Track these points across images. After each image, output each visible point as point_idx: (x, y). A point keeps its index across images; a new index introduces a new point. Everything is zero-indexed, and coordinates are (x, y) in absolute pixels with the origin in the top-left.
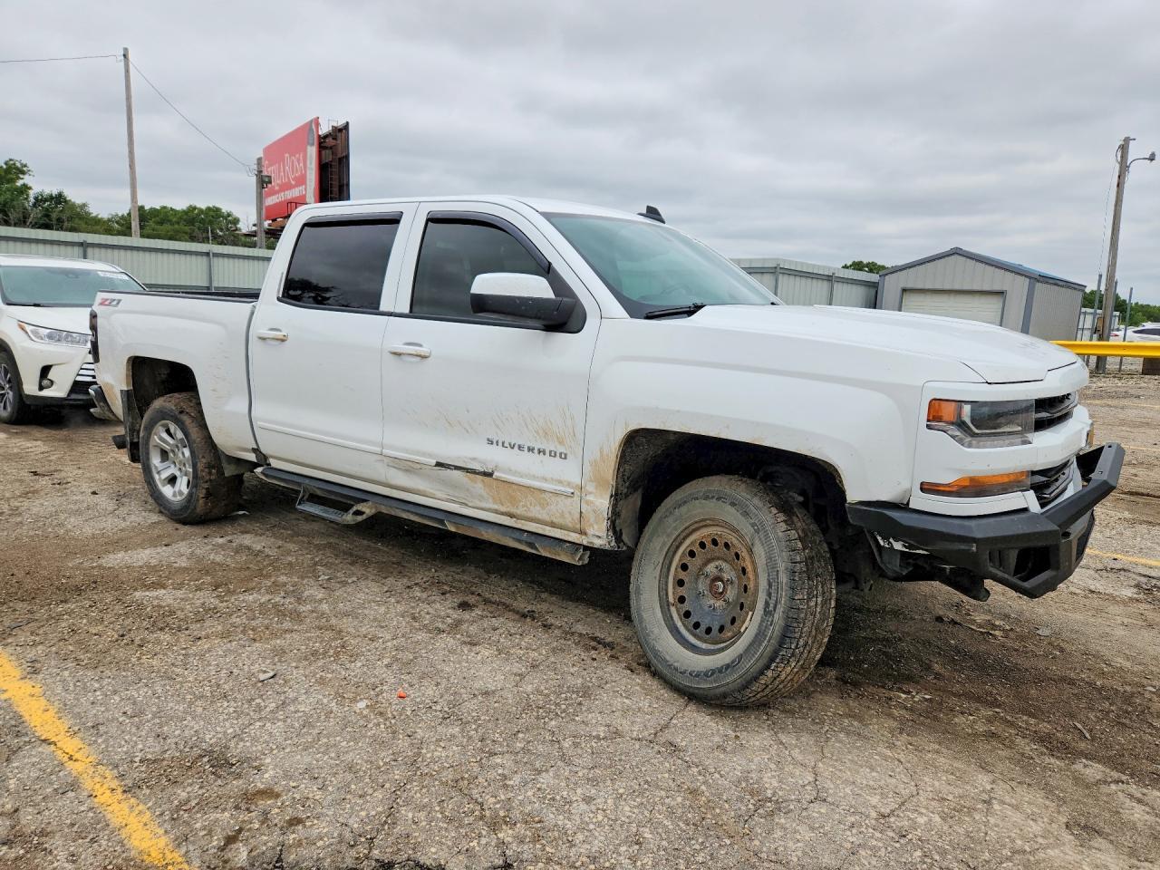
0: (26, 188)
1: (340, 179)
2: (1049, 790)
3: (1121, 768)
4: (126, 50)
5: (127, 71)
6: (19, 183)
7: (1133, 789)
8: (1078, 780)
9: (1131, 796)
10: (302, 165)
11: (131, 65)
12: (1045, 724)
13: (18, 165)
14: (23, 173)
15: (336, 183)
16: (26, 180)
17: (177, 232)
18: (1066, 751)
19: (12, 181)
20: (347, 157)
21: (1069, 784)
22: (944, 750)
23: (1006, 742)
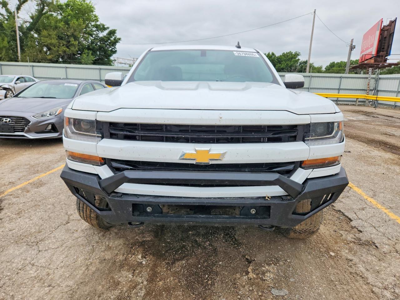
0: (299, 60)
1: (389, 43)
4: (315, 10)
5: (314, 17)
6: (297, 58)
10: (373, 39)
11: (316, 16)
13: (298, 53)
14: (299, 55)
15: (386, 45)
16: (299, 57)
17: (340, 70)
19: (295, 58)
20: (393, 33)
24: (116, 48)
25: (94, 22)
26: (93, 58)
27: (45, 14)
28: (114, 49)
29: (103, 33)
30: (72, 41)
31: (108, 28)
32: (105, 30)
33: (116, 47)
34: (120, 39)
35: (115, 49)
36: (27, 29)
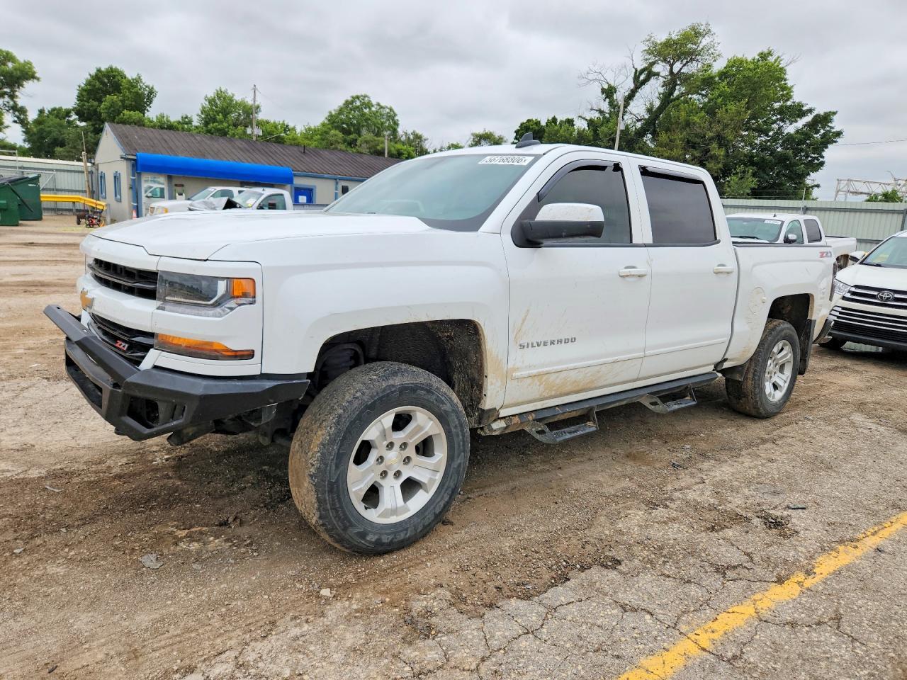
2: (50, 454)
3: (18, 482)
7: (9, 475)
8: (40, 466)
9: (8, 471)
12: (78, 481)
18: (54, 475)
21: (44, 461)
22: (114, 444)
23: (90, 463)
24: (823, 157)
25: (779, 101)
26: (752, 182)
27: (674, 100)
28: (818, 160)
29: (795, 124)
30: (714, 148)
31: (810, 111)
32: (801, 118)
33: (824, 154)
34: (839, 134)
35: (821, 159)
36: (636, 133)
